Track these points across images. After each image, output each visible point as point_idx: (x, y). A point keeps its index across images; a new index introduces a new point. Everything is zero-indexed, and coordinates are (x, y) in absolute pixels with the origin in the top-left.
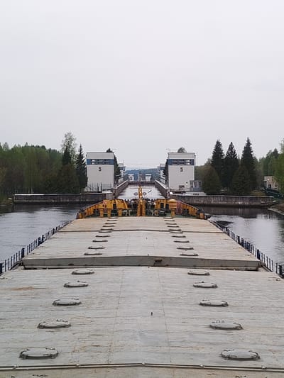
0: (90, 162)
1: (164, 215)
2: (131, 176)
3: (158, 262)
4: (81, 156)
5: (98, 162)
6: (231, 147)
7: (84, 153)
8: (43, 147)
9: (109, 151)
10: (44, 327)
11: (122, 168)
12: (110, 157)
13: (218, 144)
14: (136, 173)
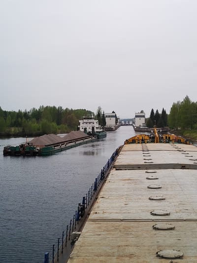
0: (107, 116)
1: (168, 143)
2: (123, 122)
3: (183, 167)
4: (104, 115)
5: (109, 116)
6: (157, 111)
7: (105, 113)
8: (85, 110)
9: (113, 112)
10: (153, 200)
11: (119, 119)
12: (114, 114)
13: (152, 110)
14: (125, 120)
